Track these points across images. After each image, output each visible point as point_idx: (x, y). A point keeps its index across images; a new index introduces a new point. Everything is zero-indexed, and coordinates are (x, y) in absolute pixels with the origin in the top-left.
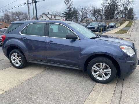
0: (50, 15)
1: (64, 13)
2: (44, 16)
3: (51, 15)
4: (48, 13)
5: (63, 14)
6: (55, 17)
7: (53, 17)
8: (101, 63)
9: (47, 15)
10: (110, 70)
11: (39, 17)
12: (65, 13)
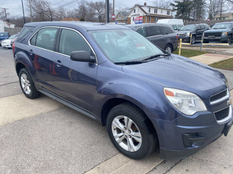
0: (148, 7)
1: (174, 3)
2: (137, 9)
3: (150, 7)
4: (145, 4)
5: (173, 5)
6: (156, 11)
7: (152, 12)
8: (126, 118)
9: (142, 8)
10: (139, 134)
11: (129, 11)
12: (176, 4)
